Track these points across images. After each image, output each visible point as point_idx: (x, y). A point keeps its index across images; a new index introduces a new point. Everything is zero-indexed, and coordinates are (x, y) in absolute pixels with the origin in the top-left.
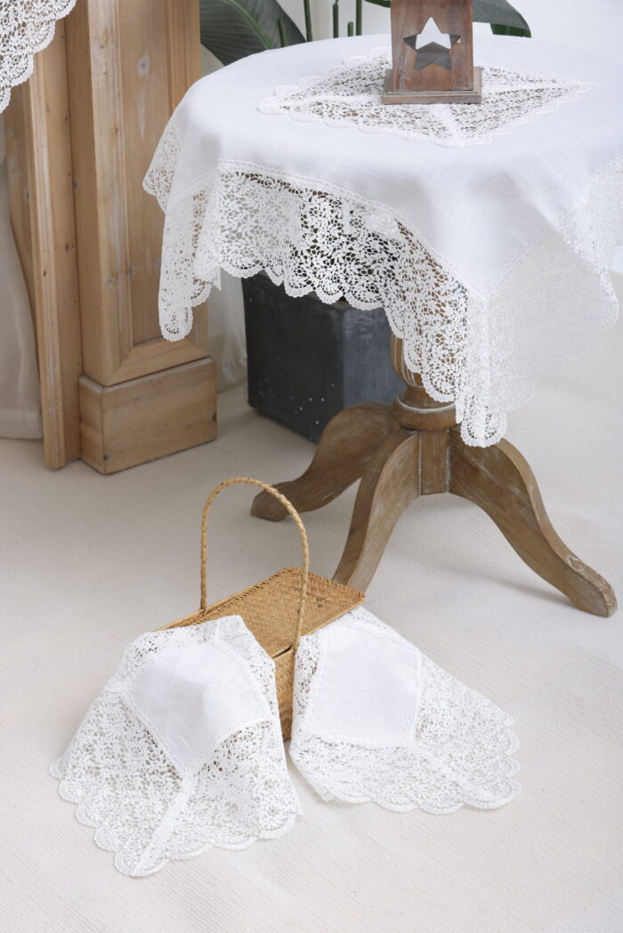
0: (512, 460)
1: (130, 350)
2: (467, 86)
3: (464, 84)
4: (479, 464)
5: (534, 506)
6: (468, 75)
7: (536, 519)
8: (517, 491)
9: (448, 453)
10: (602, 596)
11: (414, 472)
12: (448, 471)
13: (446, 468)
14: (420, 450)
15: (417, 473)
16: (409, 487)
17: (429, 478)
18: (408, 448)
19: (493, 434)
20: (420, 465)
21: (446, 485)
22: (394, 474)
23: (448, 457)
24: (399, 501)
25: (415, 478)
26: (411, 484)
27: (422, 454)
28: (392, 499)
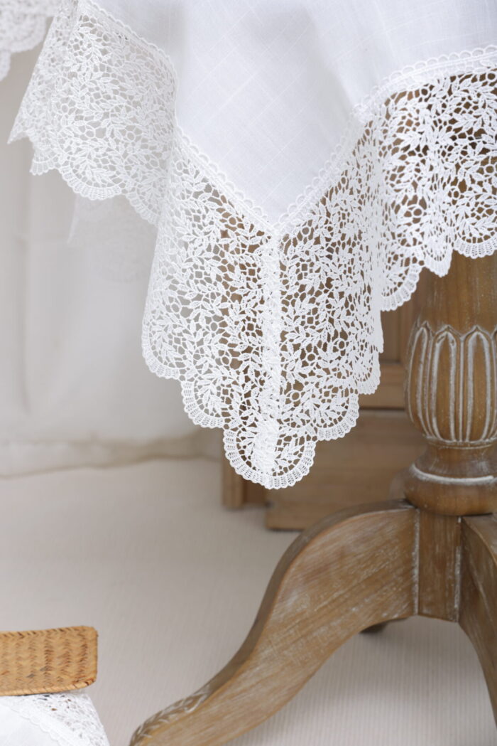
11: (400, 571)
12: (458, 586)
13: (455, 581)
14: (417, 540)
15: (407, 574)
16: (386, 591)
17: (429, 589)
18: (381, 525)
19: (286, 470)
20: (417, 563)
21: (455, 610)
22: (342, 555)
23: (458, 563)
24: (356, 605)
25: (400, 580)
26: (392, 588)
27: (420, 546)
28: (335, 595)
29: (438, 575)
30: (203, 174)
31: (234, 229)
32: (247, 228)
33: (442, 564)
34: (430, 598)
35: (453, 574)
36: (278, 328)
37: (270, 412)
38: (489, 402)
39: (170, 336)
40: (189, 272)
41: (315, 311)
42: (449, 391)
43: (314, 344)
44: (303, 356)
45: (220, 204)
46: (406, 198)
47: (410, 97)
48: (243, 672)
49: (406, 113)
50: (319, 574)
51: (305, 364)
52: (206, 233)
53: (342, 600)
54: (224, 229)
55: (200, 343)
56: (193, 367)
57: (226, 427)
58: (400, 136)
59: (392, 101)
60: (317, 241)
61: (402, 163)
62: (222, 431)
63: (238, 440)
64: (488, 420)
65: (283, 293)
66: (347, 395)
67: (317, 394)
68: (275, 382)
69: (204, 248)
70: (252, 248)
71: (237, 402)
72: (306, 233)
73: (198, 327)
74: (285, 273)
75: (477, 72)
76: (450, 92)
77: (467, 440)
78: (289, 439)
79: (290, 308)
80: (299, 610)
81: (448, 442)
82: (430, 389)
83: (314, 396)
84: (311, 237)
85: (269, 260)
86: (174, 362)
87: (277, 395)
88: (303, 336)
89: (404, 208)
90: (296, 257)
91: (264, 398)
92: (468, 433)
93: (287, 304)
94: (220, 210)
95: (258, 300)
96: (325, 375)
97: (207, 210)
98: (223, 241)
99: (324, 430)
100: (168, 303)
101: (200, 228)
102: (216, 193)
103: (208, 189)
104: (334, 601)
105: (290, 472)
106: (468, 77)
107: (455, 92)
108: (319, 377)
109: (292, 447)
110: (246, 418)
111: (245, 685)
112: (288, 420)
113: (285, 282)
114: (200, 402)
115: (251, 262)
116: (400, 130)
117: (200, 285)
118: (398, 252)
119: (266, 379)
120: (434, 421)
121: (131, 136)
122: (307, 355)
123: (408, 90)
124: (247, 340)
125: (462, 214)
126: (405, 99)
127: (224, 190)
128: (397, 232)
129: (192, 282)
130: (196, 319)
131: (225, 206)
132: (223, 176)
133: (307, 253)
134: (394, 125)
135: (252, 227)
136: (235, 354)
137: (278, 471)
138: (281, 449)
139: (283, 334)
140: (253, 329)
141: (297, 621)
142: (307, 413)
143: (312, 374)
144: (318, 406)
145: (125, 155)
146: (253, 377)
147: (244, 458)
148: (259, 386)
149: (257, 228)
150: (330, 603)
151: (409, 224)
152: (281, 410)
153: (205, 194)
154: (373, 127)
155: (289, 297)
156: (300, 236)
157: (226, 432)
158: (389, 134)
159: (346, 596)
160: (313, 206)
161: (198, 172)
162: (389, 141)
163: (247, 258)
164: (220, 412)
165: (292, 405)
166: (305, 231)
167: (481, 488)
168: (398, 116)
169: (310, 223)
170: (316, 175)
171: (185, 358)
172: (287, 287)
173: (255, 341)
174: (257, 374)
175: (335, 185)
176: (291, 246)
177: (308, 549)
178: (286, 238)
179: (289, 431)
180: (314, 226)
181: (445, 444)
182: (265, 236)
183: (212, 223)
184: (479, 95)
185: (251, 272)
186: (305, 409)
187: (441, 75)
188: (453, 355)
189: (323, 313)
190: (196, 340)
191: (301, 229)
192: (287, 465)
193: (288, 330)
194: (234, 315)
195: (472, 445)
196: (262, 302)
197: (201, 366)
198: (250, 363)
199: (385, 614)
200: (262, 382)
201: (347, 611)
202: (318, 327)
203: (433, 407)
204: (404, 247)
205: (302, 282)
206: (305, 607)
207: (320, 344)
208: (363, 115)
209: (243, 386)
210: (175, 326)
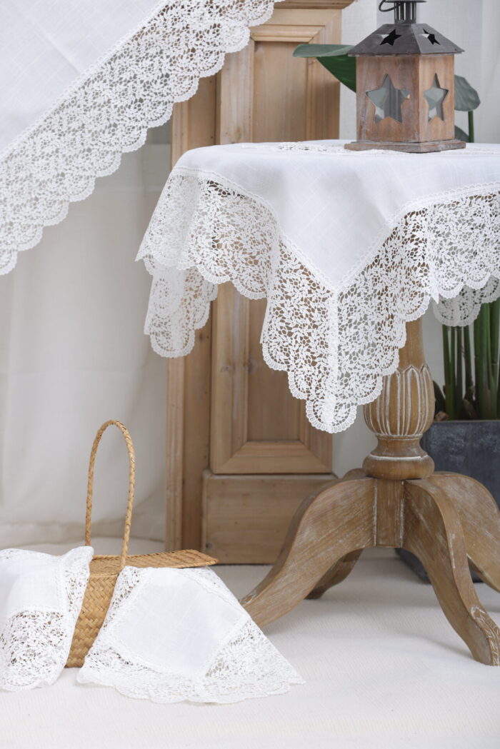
0: (438, 505)
1: (243, 444)
2: (414, 138)
3: (412, 136)
4: (420, 514)
5: (452, 554)
6: (415, 128)
7: (451, 567)
8: (441, 538)
9: (402, 505)
10: (489, 643)
11: (366, 518)
12: (402, 525)
13: (400, 521)
14: (376, 498)
15: (370, 520)
16: (358, 530)
17: (383, 529)
18: (356, 488)
19: (341, 422)
20: (376, 513)
21: (400, 539)
22: (334, 506)
23: (402, 510)
24: (342, 538)
25: (366, 523)
26: (361, 528)
27: (378, 502)
28: (330, 532)
29: (389, 519)
30: (299, 260)
31: (315, 289)
32: (322, 289)
33: (392, 511)
34: (384, 534)
35: (399, 517)
36: (336, 343)
37: (331, 390)
38: (420, 410)
39: (281, 347)
40: (292, 312)
41: (357, 333)
42: (397, 403)
43: (357, 351)
44: (350, 358)
45: (308, 275)
46: (419, 263)
47: (417, 214)
48: (279, 578)
49: (416, 222)
50: (321, 518)
51: (351, 362)
52: (301, 291)
53: (334, 535)
54: (310, 289)
55: (297, 351)
56: (294, 364)
57: (308, 399)
58: (414, 233)
59: (409, 216)
60: (359, 295)
61: (416, 247)
62: (305, 401)
63: (314, 407)
64: (419, 421)
65: (340, 324)
66: (375, 377)
67: (358, 379)
68: (335, 373)
69: (300, 299)
70: (324, 300)
71: (314, 385)
72: (353, 290)
73: (297, 342)
74: (341, 313)
75: (446, 203)
76: (434, 213)
77: (406, 435)
78: (341, 405)
79: (343, 332)
80: (310, 540)
81: (395, 436)
82: (385, 403)
83: (356, 380)
84: (355, 293)
85: (332, 306)
86: (283, 361)
87: (336, 380)
88: (350, 347)
89: (419, 269)
90: (347, 304)
91: (329, 382)
92: (408, 429)
93: (342, 330)
94: (308, 279)
95: (326, 328)
96: (362, 368)
97: (301, 279)
98: (309, 296)
99: (362, 399)
100: (279, 330)
101: (298, 288)
102: (306, 270)
103: (302, 267)
104: (330, 535)
105: (343, 423)
106: (442, 205)
107: (436, 213)
108: (359, 369)
109: (343, 410)
110: (319, 394)
111: (279, 587)
112: (341, 394)
113: (341, 318)
114: (296, 383)
115: (324, 307)
116: (414, 230)
117: (297, 319)
118: (417, 291)
119: (330, 371)
120: (388, 422)
121: (236, 248)
122: (353, 357)
123: (416, 211)
124: (320, 350)
125: (441, 276)
126: (415, 215)
127: (310, 268)
128: (416, 280)
129: (293, 317)
130: (295, 338)
131: (310, 277)
132: (309, 261)
133: (353, 302)
134: (410, 228)
135: (324, 288)
136: (314, 358)
137: (336, 423)
138: (337, 411)
139: (339, 347)
140: (324, 344)
141: (309, 547)
142: (352, 390)
143: (355, 368)
144: (358, 386)
145: (233, 258)
146: (322, 371)
147: (317, 417)
148: (326, 375)
149: (327, 289)
150: (328, 536)
151: (422, 276)
152: (338, 389)
153: (300, 270)
154: (398, 230)
155: (343, 326)
156: (349, 293)
157: (308, 402)
158: (408, 232)
159: (336, 532)
160: (357, 276)
161: (296, 259)
162: (408, 236)
163: (321, 305)
164: (305, 390)
165: (343, 386)
166: (352, 290)
167: (415, 463)
168: (412, 224)
169: (355, 285)
170: (358, 259)
171: (290, 359)
172: (342, 321)
173: (324, 351)
174: (325, 369)
175: (370, 263)
176: (344, 299)
177: (315, 502)
178: (341, 294)
179: (341, 401)
180: (357, 287)
181: (393, 438)
182: (331, 293)
183: (303, 286)
184: (447, 215)
185: (323, 312)
186: (351, 388)
187: (430, 204)
188: (399, 382)
189: (361, 334)
190: (295, 349)
191: (350, 289)
192: (341, 419)
193: (342, 344)
194: (314, 337)
195: (409, 438)
196: (328, 329)
197: (297, 364)
198: (321, 363)
199: (357, 545)
200: (328, 374)
201: (337, 542)
202: (358, 342)
203: (387, 414)
204: (421, 288)
205: (350, 318)
206: (313, 538)
207: (359, 351)
208: (392, 225)
209: (317, 376)
210: (284, 342)
